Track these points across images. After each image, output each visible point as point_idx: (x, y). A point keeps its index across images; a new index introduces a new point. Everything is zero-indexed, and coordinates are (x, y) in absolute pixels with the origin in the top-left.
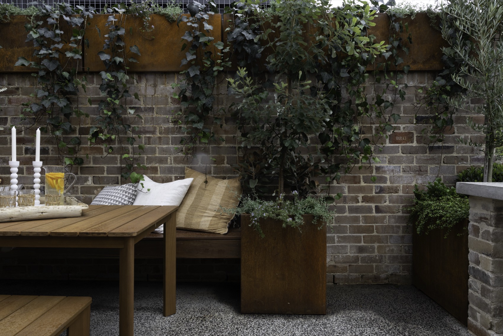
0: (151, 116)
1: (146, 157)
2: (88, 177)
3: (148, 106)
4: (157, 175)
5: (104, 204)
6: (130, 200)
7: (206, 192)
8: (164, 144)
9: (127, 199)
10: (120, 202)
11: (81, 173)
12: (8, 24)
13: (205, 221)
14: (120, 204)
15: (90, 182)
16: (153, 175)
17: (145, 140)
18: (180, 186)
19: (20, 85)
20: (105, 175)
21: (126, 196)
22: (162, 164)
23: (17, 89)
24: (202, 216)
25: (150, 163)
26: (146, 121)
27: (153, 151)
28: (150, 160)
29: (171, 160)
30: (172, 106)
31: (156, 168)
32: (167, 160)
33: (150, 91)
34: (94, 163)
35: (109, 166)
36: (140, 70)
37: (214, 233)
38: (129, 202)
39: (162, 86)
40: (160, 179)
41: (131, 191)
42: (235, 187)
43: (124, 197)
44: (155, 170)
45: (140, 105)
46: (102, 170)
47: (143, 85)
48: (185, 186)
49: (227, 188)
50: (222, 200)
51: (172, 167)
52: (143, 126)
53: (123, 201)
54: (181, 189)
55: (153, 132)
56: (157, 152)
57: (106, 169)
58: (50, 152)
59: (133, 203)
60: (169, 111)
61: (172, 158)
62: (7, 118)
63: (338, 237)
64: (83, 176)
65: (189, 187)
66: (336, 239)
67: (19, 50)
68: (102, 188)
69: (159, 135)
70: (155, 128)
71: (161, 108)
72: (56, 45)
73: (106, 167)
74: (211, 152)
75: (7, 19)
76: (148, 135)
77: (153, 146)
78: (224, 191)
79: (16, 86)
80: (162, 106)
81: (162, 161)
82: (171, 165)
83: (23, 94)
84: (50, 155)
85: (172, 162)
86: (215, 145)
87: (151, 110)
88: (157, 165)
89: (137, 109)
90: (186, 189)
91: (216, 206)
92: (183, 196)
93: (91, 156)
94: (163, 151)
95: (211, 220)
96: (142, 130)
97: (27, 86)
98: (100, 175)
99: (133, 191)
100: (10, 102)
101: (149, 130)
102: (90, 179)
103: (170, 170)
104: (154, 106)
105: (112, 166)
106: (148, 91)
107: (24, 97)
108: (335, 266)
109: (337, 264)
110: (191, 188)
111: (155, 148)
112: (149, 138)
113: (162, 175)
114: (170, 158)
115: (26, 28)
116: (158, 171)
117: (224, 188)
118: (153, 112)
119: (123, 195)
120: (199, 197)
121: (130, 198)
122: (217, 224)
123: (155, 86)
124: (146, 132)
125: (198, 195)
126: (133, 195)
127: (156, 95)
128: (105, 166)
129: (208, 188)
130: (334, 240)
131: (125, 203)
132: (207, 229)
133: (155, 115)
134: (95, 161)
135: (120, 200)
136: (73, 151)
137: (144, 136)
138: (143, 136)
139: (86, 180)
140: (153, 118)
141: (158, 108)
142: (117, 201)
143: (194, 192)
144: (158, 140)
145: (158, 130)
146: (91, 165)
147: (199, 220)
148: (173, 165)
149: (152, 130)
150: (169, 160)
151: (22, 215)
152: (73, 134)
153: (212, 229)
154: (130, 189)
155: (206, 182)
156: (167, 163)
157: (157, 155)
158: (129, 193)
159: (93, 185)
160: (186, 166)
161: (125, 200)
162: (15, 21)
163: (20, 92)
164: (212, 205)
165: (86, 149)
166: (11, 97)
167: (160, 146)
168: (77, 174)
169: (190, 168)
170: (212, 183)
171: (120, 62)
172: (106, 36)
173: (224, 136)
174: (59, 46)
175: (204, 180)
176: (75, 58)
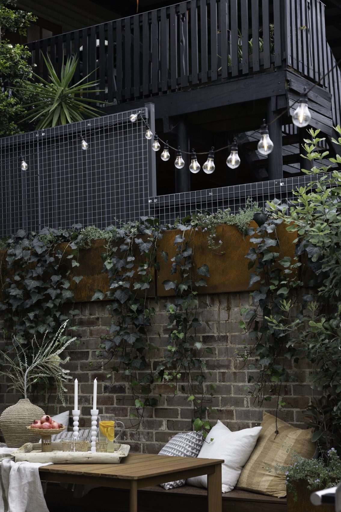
0: (225, 347)
1: (220, 398)
2: (162, 421)
3: (221, 334)
4: (233, 421)
5: (167, 454)
6: (194, 451)
7: (274, 445)
8: (240, 381)
9: (190, 449)
10: (182, 453)
11: (156, 417)
12: (90, 249)
13: (265, 481)
14: (183, 455)
15: (164, 428)
16: (228, 421)
17: (219, 376)
18: (245, 437)
19: (100, 316)
20: (179, 419)
21: (190, 446)
22: (238, 406)
23: (98, 319)
24: (264, 475)
25: (225, 405)
26: (220, 353)
27: (228, 390)
28: (225, 402)
29: (247, 401)
30: (246, 334)
31: (232, 411)
32: (243, 403)
33: (224, 315)
34: (168, 405)
35: (183, 407)
36: (212, 292)
37: (271, 496)
38: (192, 453)
39: (236, 309)
40: (236, 426)
41: (194, 441)
42: (306, 440)
43: (187, 447)
44: (230, 414)
45: (214, 333)
46: (175, 413)
47: (216, 308)
48: (251, 436)
49: (297, 441)
50: (289, 455)
51: (248, 411)
52: (217, 358)
53: (185, 452)
54: (246, 440)
55: (228, 367)
56: (232, 392)
57: (179, 412)
58: (127, 390)
59: (197, 455)
60: (244, 340)
61: (249, 400)
62: (88, 352)
64: (157, 419)
65: (256, 438)
68: (176, 434)
69: (234, 370)
70: (230, 361)
71: (235, 336)
72: (128, 274)
73: (179, 409)
74: (292, 392)
75: (89, 245)
76: (222, 371)
77: (228, 384)
78: (293, 444)
79: (97, 316)
80: (236, 334)
81: (238, 402)
82: (248, 409)
83: (103, 325)
84: (127, 394)
85: (249, 405)
86: (297, 383)
87: (225, 338)
88: (232, 408)
89: (206, 340)
90: (253, 441)
91: (280, 463)
92: (251, 449)
93: (165, 396)
94: (239, 390)
95: (272, 480)
96: (216, 364)
97: (106, 316)
98: (174, 419)
99: (197, 440)
100: (91, 334)
101: (223, 364)
102: (165, 423)
103: (247, 415)
104: (228, 334)
105: (186, 408)
106: (221, 316)
107: (104, 327)
110: (259, 439)
111: (230, 386)
112: (224, 373)
113: (239, 421)
114: (247, 399)
115: (102, 257)
116: (233, 415)
117: (294, 441)
118: (227, 342)
119: (187, 445)
120: (266, 450)
121: (193, 449)
122: (277, 485)
123: (229, 309)
124: (220, 366)
125: (265, 448)
126: (197, 445)
127: (230, 321)
128: (179, 408)
129: (276, 441)
131: (188, 454)
132: (265, 490)
133: (229, 345)
134: (170, 401)
135: (182, 450)
136: (146, 390)
137: (218, 371)
138: (217, 371)
139: (160, 424)
140: (227, 349)
141: (232, 336)
142: (180, 451)
143: (263, 444)
144: (233, 376)
145: (232, 364)
146: (166, 407)
147: (260, 479)
148: (250, 409)
149: (226, 363)
150: (245, 402)
151: (74, 458)
152: (148, 369)
153: (270, 490)
154: (194, 438)
155: (277, 432)
156: (243, 406)
157: (232, 395)
158: (192, 443)
159: (167, 431)
160: (264, 409)
161: (188, 451)
162: (96, 245)
163: (100, 323)
164: (276, 461)
165: (160, 387)
166: (92, 328)
167: (235, 384)
168: (152, 417)
169: (270, 412)
170: (282, 434)
171: (184, 290)
172: (173, 260)
173: (307, 371)
174: (130, 274)
175: (275, 430)
176: (143, 288)
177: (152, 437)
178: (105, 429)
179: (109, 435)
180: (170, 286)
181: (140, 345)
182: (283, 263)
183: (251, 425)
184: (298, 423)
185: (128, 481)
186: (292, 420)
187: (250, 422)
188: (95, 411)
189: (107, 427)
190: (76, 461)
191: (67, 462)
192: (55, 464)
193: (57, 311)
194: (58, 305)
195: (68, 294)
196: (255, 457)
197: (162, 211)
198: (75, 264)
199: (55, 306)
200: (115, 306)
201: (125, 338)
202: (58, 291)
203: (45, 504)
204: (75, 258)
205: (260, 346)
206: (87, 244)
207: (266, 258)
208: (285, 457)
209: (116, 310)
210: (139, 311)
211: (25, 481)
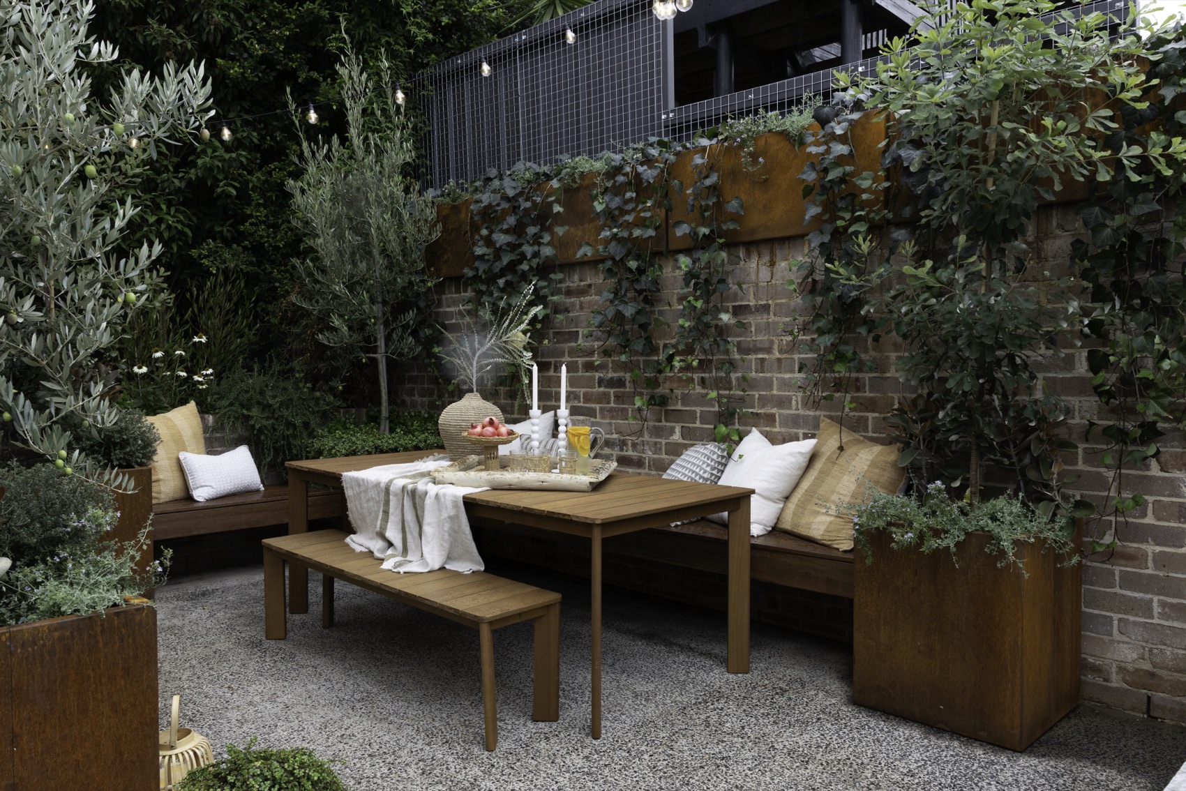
0: (765, 320)
1: (757, 396)
2: (674, 428)
3: (760, 302)
4: (774, 430)
5: (677, 476)
6: (715, 472)
7: (836, 468)
8: (786, 372)
9: (708, 469)
11: (666, 421)
12: (578, 189)
13: (820, 523)
15: (677, 437)
16: (768, 429)
17: (756, 364)
18: (791, 454)
19: (592, 281)
20: (698, 425)
21: (708, 465)
22: (783, 409)
23: (590, 286)
24: (819, 512)
25: (763, 407)
26: (758, 331)
27: (768, 384)
28: (764, 401)
29: (797, 401)
30: (798, 301)
31: (773, 416)
32: (790, 403)
33: (765, 273)
34: (682, 405)
35: (704, 409)
36: (747, 239)
37: (829, 547)
38: (712, 474)
39: (783, 264)
40: (780, 437)
41: (715, 457)
42: (887, 462)
43: (704, 466)
44: (770, 419)
45: (749, 301)
46: (693, 417)
47: (753, 264)
48: (800, 453)
49: (873, 464)
50: (859, 486)
51: (798, 415)
52: (754, 338)
53: (701, 473)
54: (793, 460)
55: (769, 350)
56: (775, 387)
57: (698, 415)
58: (628, 384)
59: (719, 478)
60: (794, 310)
61: (799, 399)
62: (578, 332)
63: (1163, 604)
64: (668, 424)
65: (808, 457)
66: (1157, 609)
67: (591, 226)
68: (692, 445)
69: (777, 355)
70: (772, 342)
71: (781, 305)
72: (627, 217)
73: (698, 411)
74: (867, 388)
75: (576, 182)
76: (760, 356)
77: (769, 375)
78: (866, 468)
79: (589, 282)
80: (783, 301)
81: (783, 402)
82: (797, 412)
83: (596, 295)
84: (628, 390)
85: (800, 406)
86: (876, 375)
87: (766, 308)
88: (774, 411)
89: (738, 311)
90: (803, 461)
91: (845, 496)
92: (800, 472)
93: (678, 392)
94: (785, 384)
95: (830, 523)
96: (751, 346)
97: (600, 280)
98: (690, 425)
99: (718, 456)
100: (582, 308)
101: (761, 346)
102: (678, 430)
103: (795, 421)
104: (770, 302)
105: (708, 409)
106: (760, 275)
107: (597, 298)
108: (1152, 675)
109: (1158, 671)
110: (813, 458)
111: (771, 379)
112: (763, 360)
113: (783, 430)
114: (797, 398)
115: (591, 195)
116: (775, 421)
117: (868, 463)
118: (769, 314)
119: (704, 462)
120: (823, 474)
121: (713, 469)
122: (839, 531)
123: (772, 264)
124: (757, 350)
125: (821, 472)
126: (719, 463)
127: (773, 282)
128: (698, 409)
129: (840, 461)
130: (1150, 609)
131: (706, 475)
132: (819, 538)
133: (772, 318)
134: (685, 399)
135: (697, 470)
136: (654, 383)
137: (754, 357)
138: (752, 357)
139: (672, 431)
140: (768, 324)
141: (776, 305)
142: (693, 472)
143: (818, 465)
144: (776, 364)
145: (776, 347)
146: (679, 407)
147: (811, 519)
148: (801, 412)
149: (767, 345)
150: (794, 403)
152: (655, 355)
153: (827, 538)
154: (715, 453)
155: (841, 448)
156: (790, 408)
157: (775, 392)
158: (712, 460)
159: (681, 441)
160: (823, 413)
161: (705, 472)
163: (593, 291)
164: (838, 493)
165: (669, 379)
166: (582, 299)
167: (780, 375)
168: (660, 421)
169: (831, 418)
170: (850, 451)
171: (704, 235)
172: (689, 191)
173: (893, 355)
174: (630, 218)
175: (838, 444)
176: (646, 236)
177: (660, 449)
178: (576, 439)
179: (581, 447)
180: (682, 230)
181: (642, 319)
182: (859, 182)
183: (801, 436)
184: (875, 435)
185: (587, 525)
186: (866, 430)
187: (801, 432)
188: (562, 413)
189: (579, 435)
190: (524, 485)
191: (510, 488)
192: (494, 489)
193: (534, 276)
194: (535, 266)
195: (547, 251)
196: (805, 485)
197: (681, 130)
198: (557, 208)
199: (531, 268)
200: (609, 264)
201: (621, 308)
202: (536, 248)
204: (558, 201)
205: (818, 316)
206: (574, 181)
207: (833, 175)
208: (853, 487)
209: (609, 270)
210: (641, 271)
211: (445, 515)
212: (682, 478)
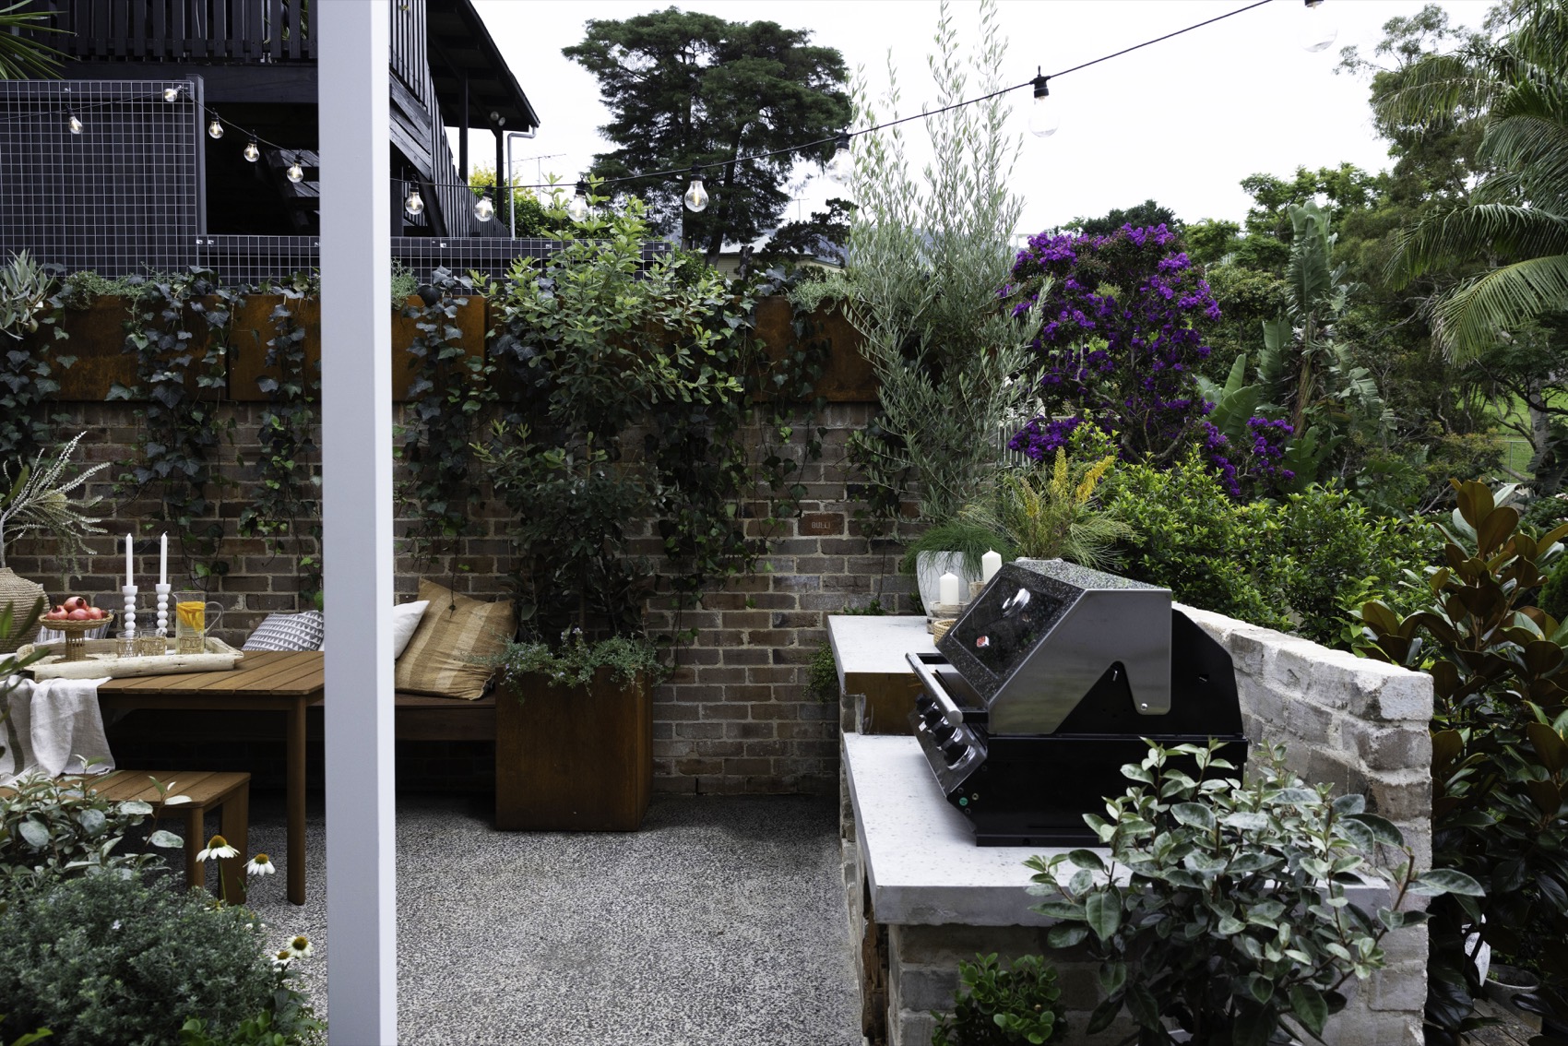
2: (237, 597)
6: (314, 641)
7: (451, 626)
9: (308, 638)
10: (295, 644)
11: (225, 589)
12: (87, 311)
13: (444, 678)
14: (296, 648)
15: (240, 606)
18: (404, 616)
19: (109, 425)
20: (270, 591)
21: (307, 634)
23: (103, 431)
24: (440, 669)
34: (249, 571)
35: (277, 575)
37: (457, 698)
38: (312, 643)
41: (315, 625)
42: (502, 618)
46: (262, 584)
48: (413, 615)
49: (489, 619)
50: (478, 640)
54: (406, 621)
57: (270, 582)
59: (319, 646)
63: (705, 708)
64: (227, 593)
65: (422, 616)
66: (701, 712)
67: (108, 359)
68: (264, 617)
72: (180, 360)
73: (270, 578)
74: (467, 550)
75: (86, 304)
78: (482, 624)
79: (102, 425)
83: (113, 442)
86: (475, 538)
90: (415, 621)
91: (466, 650)
92: (413, 632)
93: (243, 557)
95: (455, 676)
97: (122, 426)
98: (259, 593)
100: (90, 456)
102: (241, 599)
105: (282, 575)
107: (116, 446)
108: (699, 762)
109: (702, 759)
110: (424, 619)
115: (123, 326)
117: (484, 619)
119: (302, 632)
120: (438, 634)
121: (313, 637)
122: (465, 682)
125: (436, 631)
126: (320, 631)
128: (270, 576)
129: (454, 619)
130: (697, 713)
131: (305, 645)
132: (446, 691)
134: (251, 565)
135: (295, 640)
136: (207, 548)
139: (234, 601)
142: (290, 643)
143: (431, 627)
146: (244, 573)
147: (434, 675)
148: (397, 574)
151: (152, 667)
152: (209, 516)
153: (454, 690)
154: (314, 621)
155: (453, 608)
158: (312, 628)
159: (247, 611)
160: (421, 575)
161: (304, 641)
162: (100, 305)
163: (109, 437)
164: (459, 648)
165: (233, 543)
166: (90, 445)
168: (216, 590)
169: (430, 579)
170: (463, 609)
171: (296, 394)
172: (270, 343)
173: (492, 520)
174: (185, 361)
175: (449, 604)
176: (216, 386)
180: (269, 385)
181: (202, 478)
182: (469, 364)
184: (478, 593)
186: (466, 589)
187: (398, 594)
188: (164, 587)
189: (194, 612)
190: (156, 670)
192: (114, 678)
193: (23, 414)
194: (25, 403)
195: (49, 386)
196: (421, 644)
197: (224, 261)
198: (60, 334)
199: (19, 404)
200: (154, 412)
201: (179, 465)
202: (25, 380)
203: (107, 748)
204: (57, 324)
205: (426, 484)
206: (81, 300)
207: (443, 355)
208: (472, 642)
209: (153, 420)
210: (204, 423)
211: (67, 712)
212: (272, 648)
